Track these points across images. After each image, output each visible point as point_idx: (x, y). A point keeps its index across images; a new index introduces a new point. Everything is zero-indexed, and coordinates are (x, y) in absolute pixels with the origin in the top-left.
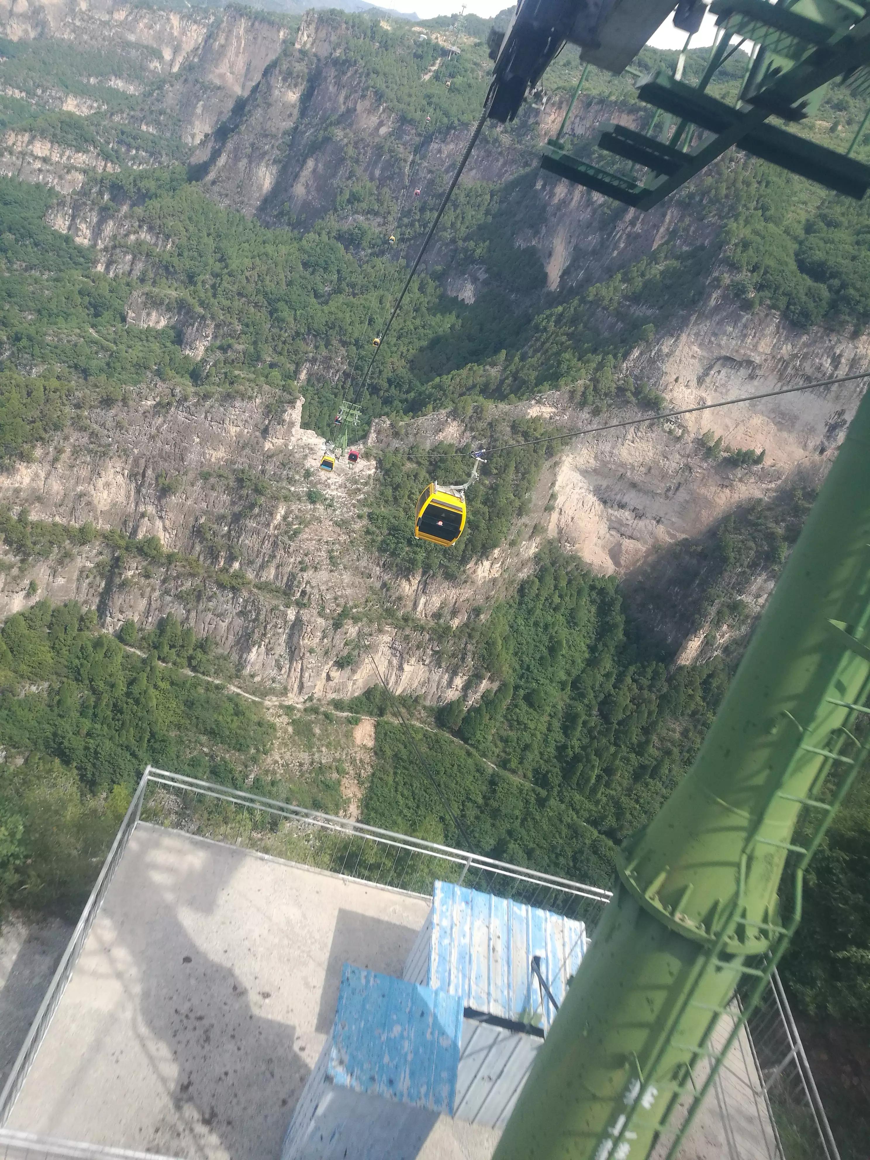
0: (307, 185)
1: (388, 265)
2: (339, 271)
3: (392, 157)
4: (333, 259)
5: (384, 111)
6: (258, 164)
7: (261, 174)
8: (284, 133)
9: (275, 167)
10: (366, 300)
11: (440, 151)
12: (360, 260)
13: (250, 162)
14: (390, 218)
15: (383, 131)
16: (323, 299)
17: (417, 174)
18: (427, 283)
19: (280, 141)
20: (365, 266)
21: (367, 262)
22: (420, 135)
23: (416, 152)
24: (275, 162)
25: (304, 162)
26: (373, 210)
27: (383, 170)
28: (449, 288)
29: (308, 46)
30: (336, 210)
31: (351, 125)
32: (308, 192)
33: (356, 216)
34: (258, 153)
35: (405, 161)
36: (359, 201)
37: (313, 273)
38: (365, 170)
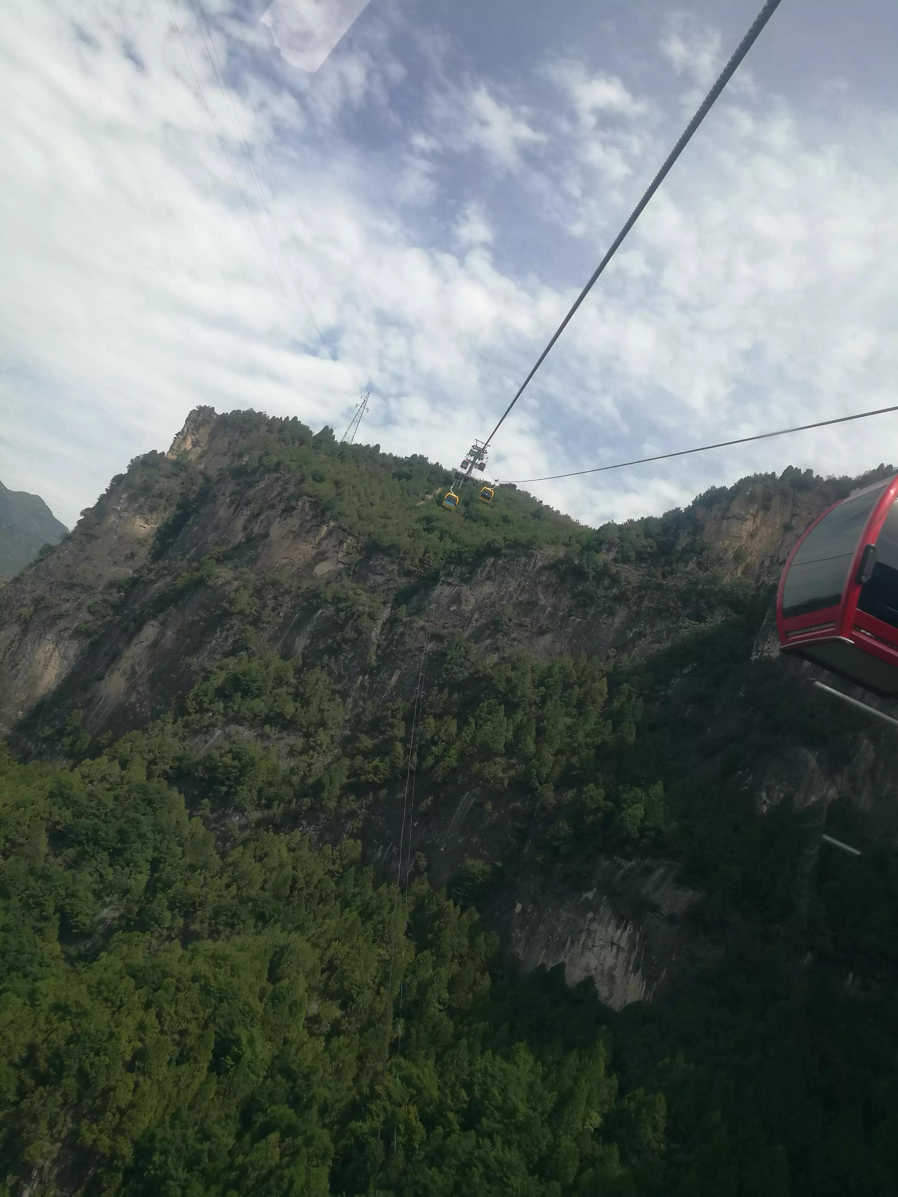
0: (134, 673)
1: (305, 853)
2: (155, 865)
3: (339, 610)
4: (145, 827)
5: (330, 534)
6: (41, 637)
7: (40, 655)
8: (111, 585)
9: (75, 644)
10: (216, 960)
11: (457, 599)
12: (225, 838)
13: (25, 632)
14: (323, 737)
15: (322, 569)
16: (84, 946)
17: (400, 641)
18: (440, 914)
19: (99, 598)
20: (235, 854)
21: (245, 842)
22: (408, 573)
23: (397, 602)
24: (78, 633)
25: (139, 628)
26: (281, 715)
27: (315, 637)
28: (518, 933)
29: (192, 457)
30: (182, 711)
31: (253, 561)
32: (132, 688)
33: (233, 728)
34: (45, 615)
35: (372, 617)
36: (246, 693)
37: (74, 864)
38: (274, 639)
